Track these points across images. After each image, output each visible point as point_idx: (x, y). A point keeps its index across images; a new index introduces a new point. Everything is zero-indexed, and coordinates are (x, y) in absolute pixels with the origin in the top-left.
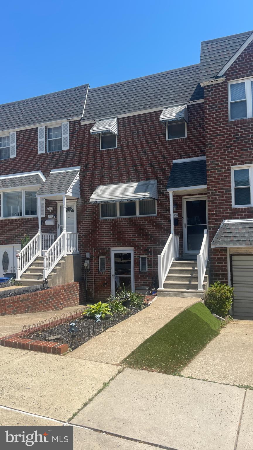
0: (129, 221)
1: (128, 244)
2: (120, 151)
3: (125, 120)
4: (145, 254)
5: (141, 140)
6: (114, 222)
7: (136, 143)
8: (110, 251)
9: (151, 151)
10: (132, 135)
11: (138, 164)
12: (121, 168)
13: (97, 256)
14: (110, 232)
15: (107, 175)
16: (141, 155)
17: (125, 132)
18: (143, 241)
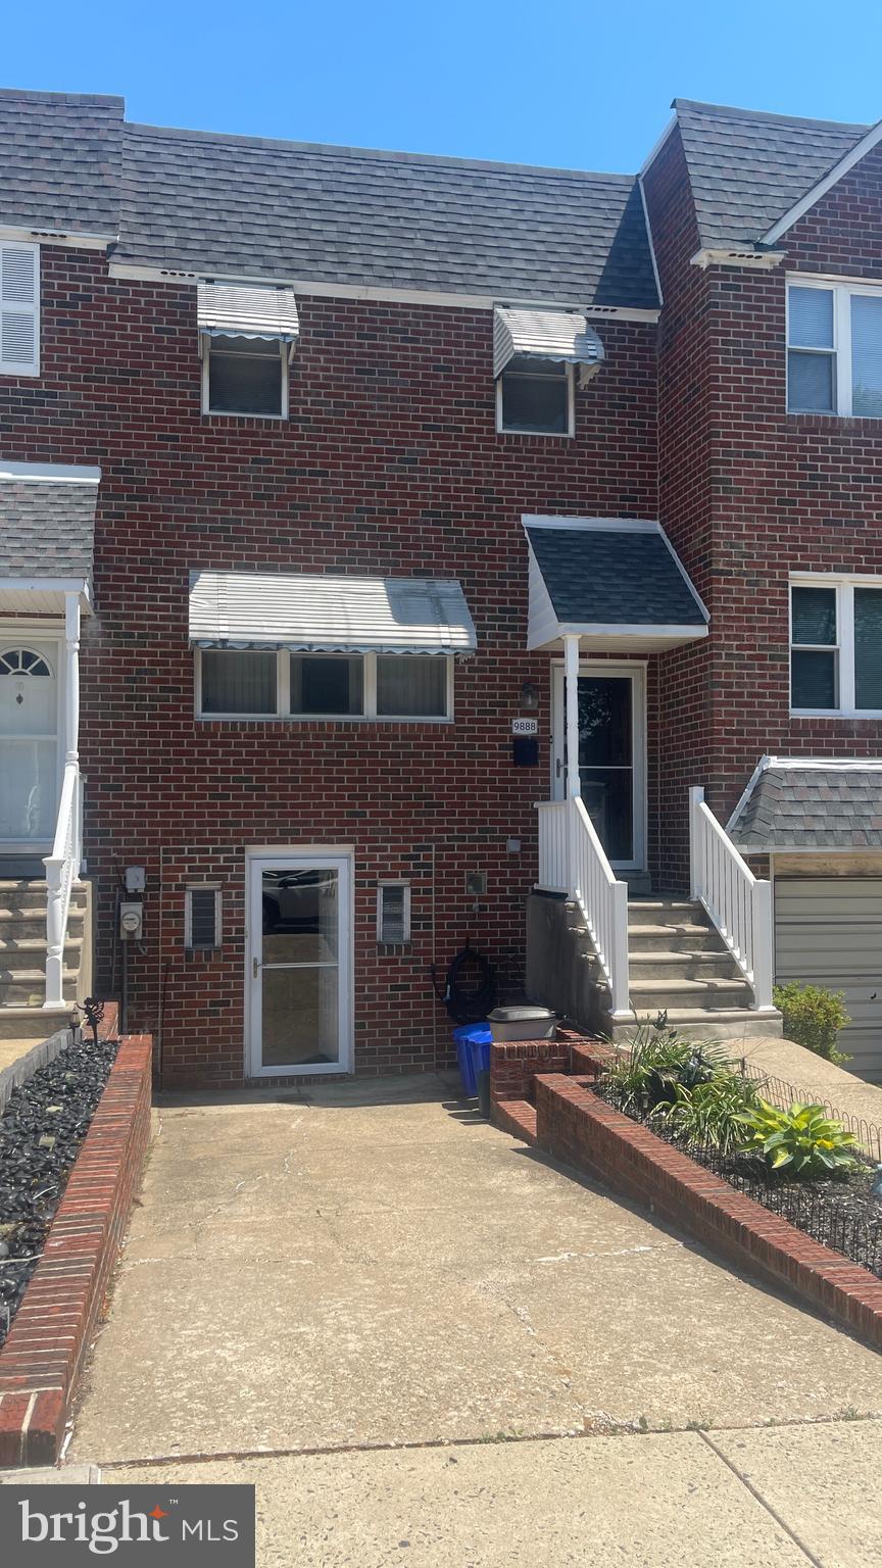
0: (338, 737)
1: (329, 832)
2: (301, 437)
3: (328, 309)
4: (404, 875)
5: (394, 408)
6: (269, 736)
7: (372, 416)
8: (242, 860)
9: (435, 463)
10: (355, 380)
11: (382, 503)
12: (307, 508)
13: (180, 882)
14: (249, 780)
15: (236, 530)
16: (397, 469)
17: (326, 360)
18: (397, 823)
